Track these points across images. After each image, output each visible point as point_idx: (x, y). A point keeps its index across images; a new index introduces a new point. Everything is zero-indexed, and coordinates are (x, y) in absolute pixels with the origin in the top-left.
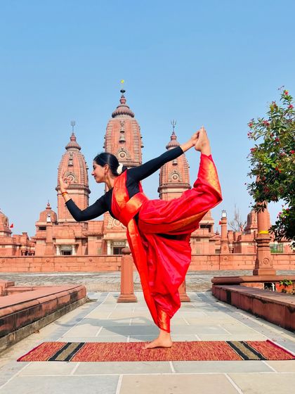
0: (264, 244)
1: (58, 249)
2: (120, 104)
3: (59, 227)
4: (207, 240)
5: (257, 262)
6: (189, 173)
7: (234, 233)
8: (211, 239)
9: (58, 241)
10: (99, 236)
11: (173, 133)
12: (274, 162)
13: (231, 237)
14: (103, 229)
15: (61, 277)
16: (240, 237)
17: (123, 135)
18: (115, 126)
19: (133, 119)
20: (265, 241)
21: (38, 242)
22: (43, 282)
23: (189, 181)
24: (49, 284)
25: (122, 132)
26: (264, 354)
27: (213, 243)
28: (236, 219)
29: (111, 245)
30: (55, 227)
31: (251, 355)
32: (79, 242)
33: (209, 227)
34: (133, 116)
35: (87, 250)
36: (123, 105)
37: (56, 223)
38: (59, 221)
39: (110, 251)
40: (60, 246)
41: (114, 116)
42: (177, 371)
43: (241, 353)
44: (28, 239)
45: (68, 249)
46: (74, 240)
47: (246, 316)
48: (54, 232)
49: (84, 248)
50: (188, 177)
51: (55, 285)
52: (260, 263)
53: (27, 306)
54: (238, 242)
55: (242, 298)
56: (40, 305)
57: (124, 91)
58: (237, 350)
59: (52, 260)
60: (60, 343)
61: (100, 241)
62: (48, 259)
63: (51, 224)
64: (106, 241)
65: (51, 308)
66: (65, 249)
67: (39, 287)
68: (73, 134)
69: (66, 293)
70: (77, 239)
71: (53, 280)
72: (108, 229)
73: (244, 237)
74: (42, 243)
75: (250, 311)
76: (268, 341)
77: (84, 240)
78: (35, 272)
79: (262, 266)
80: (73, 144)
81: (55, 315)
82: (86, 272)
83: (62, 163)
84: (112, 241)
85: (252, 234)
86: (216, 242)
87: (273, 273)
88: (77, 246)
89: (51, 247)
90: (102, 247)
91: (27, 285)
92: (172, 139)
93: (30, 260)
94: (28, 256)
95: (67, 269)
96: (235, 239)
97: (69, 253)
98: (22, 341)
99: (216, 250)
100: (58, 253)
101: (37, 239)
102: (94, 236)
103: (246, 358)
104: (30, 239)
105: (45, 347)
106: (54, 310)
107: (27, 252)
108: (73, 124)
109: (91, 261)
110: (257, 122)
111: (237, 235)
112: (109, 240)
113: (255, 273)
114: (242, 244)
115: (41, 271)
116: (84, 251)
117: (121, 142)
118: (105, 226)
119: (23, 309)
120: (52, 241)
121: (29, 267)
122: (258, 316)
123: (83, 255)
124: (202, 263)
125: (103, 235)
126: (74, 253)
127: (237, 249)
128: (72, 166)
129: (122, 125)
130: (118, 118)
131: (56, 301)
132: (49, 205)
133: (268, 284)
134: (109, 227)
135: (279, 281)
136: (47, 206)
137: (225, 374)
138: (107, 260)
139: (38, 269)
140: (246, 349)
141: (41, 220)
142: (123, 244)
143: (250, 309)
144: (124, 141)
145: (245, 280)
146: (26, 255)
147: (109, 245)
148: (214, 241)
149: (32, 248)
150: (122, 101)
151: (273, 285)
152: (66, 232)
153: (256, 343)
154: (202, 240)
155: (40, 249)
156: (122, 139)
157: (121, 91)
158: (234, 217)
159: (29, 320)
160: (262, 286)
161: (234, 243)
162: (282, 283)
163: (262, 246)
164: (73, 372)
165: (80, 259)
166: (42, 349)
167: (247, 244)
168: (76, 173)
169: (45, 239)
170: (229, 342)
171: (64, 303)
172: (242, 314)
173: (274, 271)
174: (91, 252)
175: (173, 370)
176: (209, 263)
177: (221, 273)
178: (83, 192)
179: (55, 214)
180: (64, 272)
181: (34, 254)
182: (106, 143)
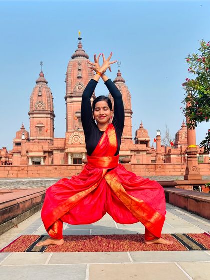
0: (192, 156)
1: (30, 160)
2: (78, 49)
3: (31, 143)
4: (145, 153)
5: (187, 170)
6: (131, 101)
7: (166, 148)
8: (148, 152)
9: (31, 154)
10: (63, 150)
11: (119, 71)
12: (206, 90)
13: (163, 151)
14: (65, 145)
15: (34, 182)
16: (170, 151)
17: (80, 73)
18: (74, 66)
19: (88, 60)
20: (194, 153)
21: (15, 155)
22: (19, 186)
23: (131, 108)
24: (24, 187)
25: (80, 70)
26: (205, 245)
27: (150, 156)
28: (167, 137)
29: (72, 157)
30: (28, 143)
31: (194, 246)
32: (47, 155)
33: (147, 143)
34: (88, 58)
35: (53, 160)
36: (80, 49)
37: (29, 140)
38: (31, 138)
39: (70, 162)
40: (32, 158)
41: (73, 58)
42: (135, 261)
43: (185, 244)
44: (7, 152)
45: (38, 160)
46: (43, 154)
47: (183, 213)
48: (28, 147)
49: (51, 159)
50: (131, 105)
51: (29, 188)
52: (190, 170)
53: (8, 206)
54: (168, 155)
55: (178, 198)
56: (18, 205)
57: (81, 39)
58: (182, 241)
59: (26, 169)
60: (35, 236)
61: (63, 154)
62: (23, 168)
63: (25, 141)
64: (67, 154)
65: (27, 207)
66: (36, 160)
67: (17, 190)
68: (42, 72)
69: (38, 195)
70: (45, 152)
71: (27, 184)
72: (69, 145)
73: (173, 151)
74: (19, 155)
75: (185, 209)
76: (205, 234)
77: (51, 153)
78: (13, 178)
79: (191, 173)
80: (42, 79)
81: (30, 212)
82: (52, 178)
83: (33, 94)
84: (72, 154)
85: (180, 148)
86: (152, 155)
87: (199, 178)
88: (45, 158)
89: (25, 159)
90: (64, 158)
91: (7, 188)
92: (118, 76)
93: (9, 168)
94: (7, 165)
95: (37, 176)
96: (166, 152)
97: (39, 163)
98: (4, 235)
99: (152, 161)
100: (31, 164)
101: (14, 153)
102: (58, 150)
103: (191, 249)
104: (9, 153)
105: (23, 240)
106: (29, 209)
107: (6, 162)
108: (42, 64)
109: (56, 169)
110: (192, 57)
111: (168, 149)
112: (70, 153)
113: (186, 178)
114: (172, 156)
115: (17, 177)
116: (50, 162)
117: (79, 78)
118: (67, 143)
119: (5, 208)
120: (25, 154)
121: (8, 175)
122: (192, 212)
123: (50, 164)
124: (142, 170)
125: (65, 150)
126: (43, 164)
127: (168, 160)
128: (41, 96)
129: (80, 65)
130: (77, 59)
131: (30, 202)
132: (23, 127)
133: (196, 187)
134: (70, 143)
135: (204, 185)
136: (22, 127)
137: (176, 263)
138: (69, 169)
139: (15, 176)
140: (189, 241)
141: (18, 138)
142: (81, 156)
143: (185, 207)
144: (81, 77)
145: (178, 184)
146: (6, 164)
147: (70, 157)
148: (151, 153)
149: (10, 160)
150: (80, 46)
151: (200, 188)
152: (36, 147)
153: (196, 236)
154: (141, 153)
155: (16, 160)
156: (79, 76)
157: (79, 39)
158: (166, 136)
159: (10, 217)
160: (191, 188)
161: (165, 155)
162: (207, 186)
163: (191, 157)
164: (47, 262)
165: (48, 168)
166: (20, 242)
167: (176, 156)
168: (44, 102)
169: (20, 153)
170: (173, 235)
171: (37, 203)
172: (179, 211)
173: (201, 176)
174: (56, 163)
175: (132, 260)
176: (147, 170)
177: (158, 179)
178: (49, 116)
179: (28, 133)
180: (36, 177)
181: (12, 164)
182: (67, 79)
